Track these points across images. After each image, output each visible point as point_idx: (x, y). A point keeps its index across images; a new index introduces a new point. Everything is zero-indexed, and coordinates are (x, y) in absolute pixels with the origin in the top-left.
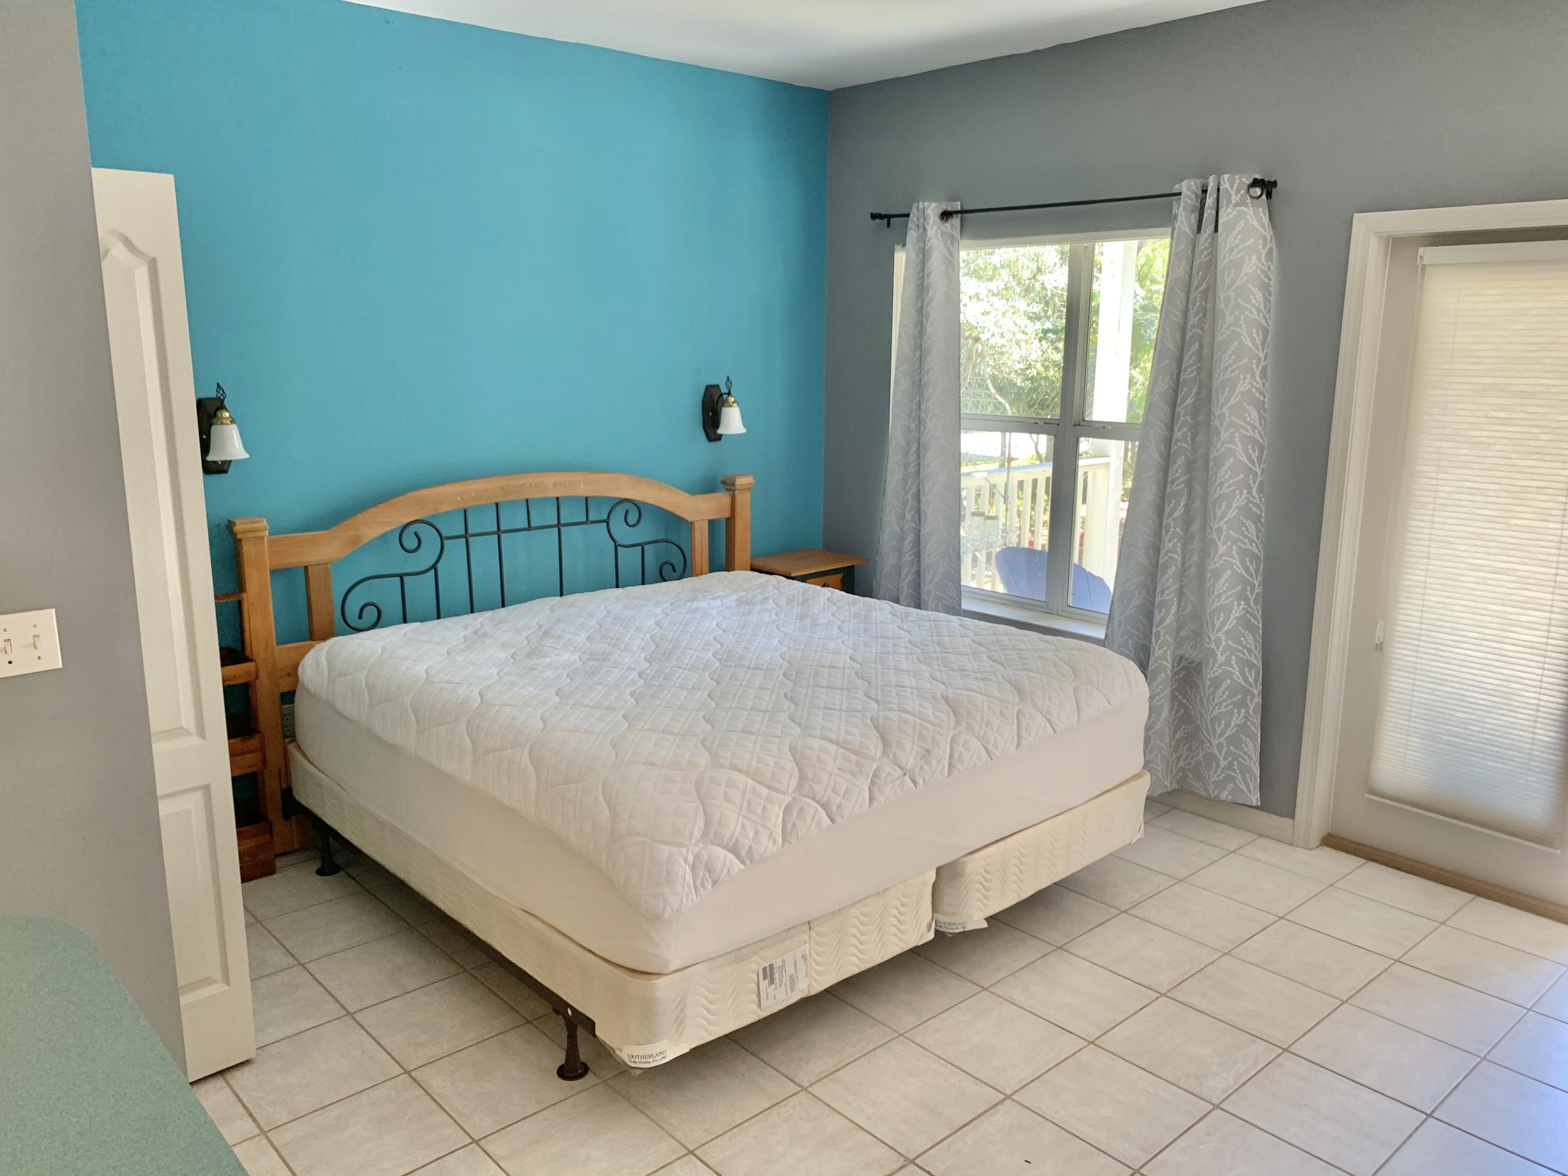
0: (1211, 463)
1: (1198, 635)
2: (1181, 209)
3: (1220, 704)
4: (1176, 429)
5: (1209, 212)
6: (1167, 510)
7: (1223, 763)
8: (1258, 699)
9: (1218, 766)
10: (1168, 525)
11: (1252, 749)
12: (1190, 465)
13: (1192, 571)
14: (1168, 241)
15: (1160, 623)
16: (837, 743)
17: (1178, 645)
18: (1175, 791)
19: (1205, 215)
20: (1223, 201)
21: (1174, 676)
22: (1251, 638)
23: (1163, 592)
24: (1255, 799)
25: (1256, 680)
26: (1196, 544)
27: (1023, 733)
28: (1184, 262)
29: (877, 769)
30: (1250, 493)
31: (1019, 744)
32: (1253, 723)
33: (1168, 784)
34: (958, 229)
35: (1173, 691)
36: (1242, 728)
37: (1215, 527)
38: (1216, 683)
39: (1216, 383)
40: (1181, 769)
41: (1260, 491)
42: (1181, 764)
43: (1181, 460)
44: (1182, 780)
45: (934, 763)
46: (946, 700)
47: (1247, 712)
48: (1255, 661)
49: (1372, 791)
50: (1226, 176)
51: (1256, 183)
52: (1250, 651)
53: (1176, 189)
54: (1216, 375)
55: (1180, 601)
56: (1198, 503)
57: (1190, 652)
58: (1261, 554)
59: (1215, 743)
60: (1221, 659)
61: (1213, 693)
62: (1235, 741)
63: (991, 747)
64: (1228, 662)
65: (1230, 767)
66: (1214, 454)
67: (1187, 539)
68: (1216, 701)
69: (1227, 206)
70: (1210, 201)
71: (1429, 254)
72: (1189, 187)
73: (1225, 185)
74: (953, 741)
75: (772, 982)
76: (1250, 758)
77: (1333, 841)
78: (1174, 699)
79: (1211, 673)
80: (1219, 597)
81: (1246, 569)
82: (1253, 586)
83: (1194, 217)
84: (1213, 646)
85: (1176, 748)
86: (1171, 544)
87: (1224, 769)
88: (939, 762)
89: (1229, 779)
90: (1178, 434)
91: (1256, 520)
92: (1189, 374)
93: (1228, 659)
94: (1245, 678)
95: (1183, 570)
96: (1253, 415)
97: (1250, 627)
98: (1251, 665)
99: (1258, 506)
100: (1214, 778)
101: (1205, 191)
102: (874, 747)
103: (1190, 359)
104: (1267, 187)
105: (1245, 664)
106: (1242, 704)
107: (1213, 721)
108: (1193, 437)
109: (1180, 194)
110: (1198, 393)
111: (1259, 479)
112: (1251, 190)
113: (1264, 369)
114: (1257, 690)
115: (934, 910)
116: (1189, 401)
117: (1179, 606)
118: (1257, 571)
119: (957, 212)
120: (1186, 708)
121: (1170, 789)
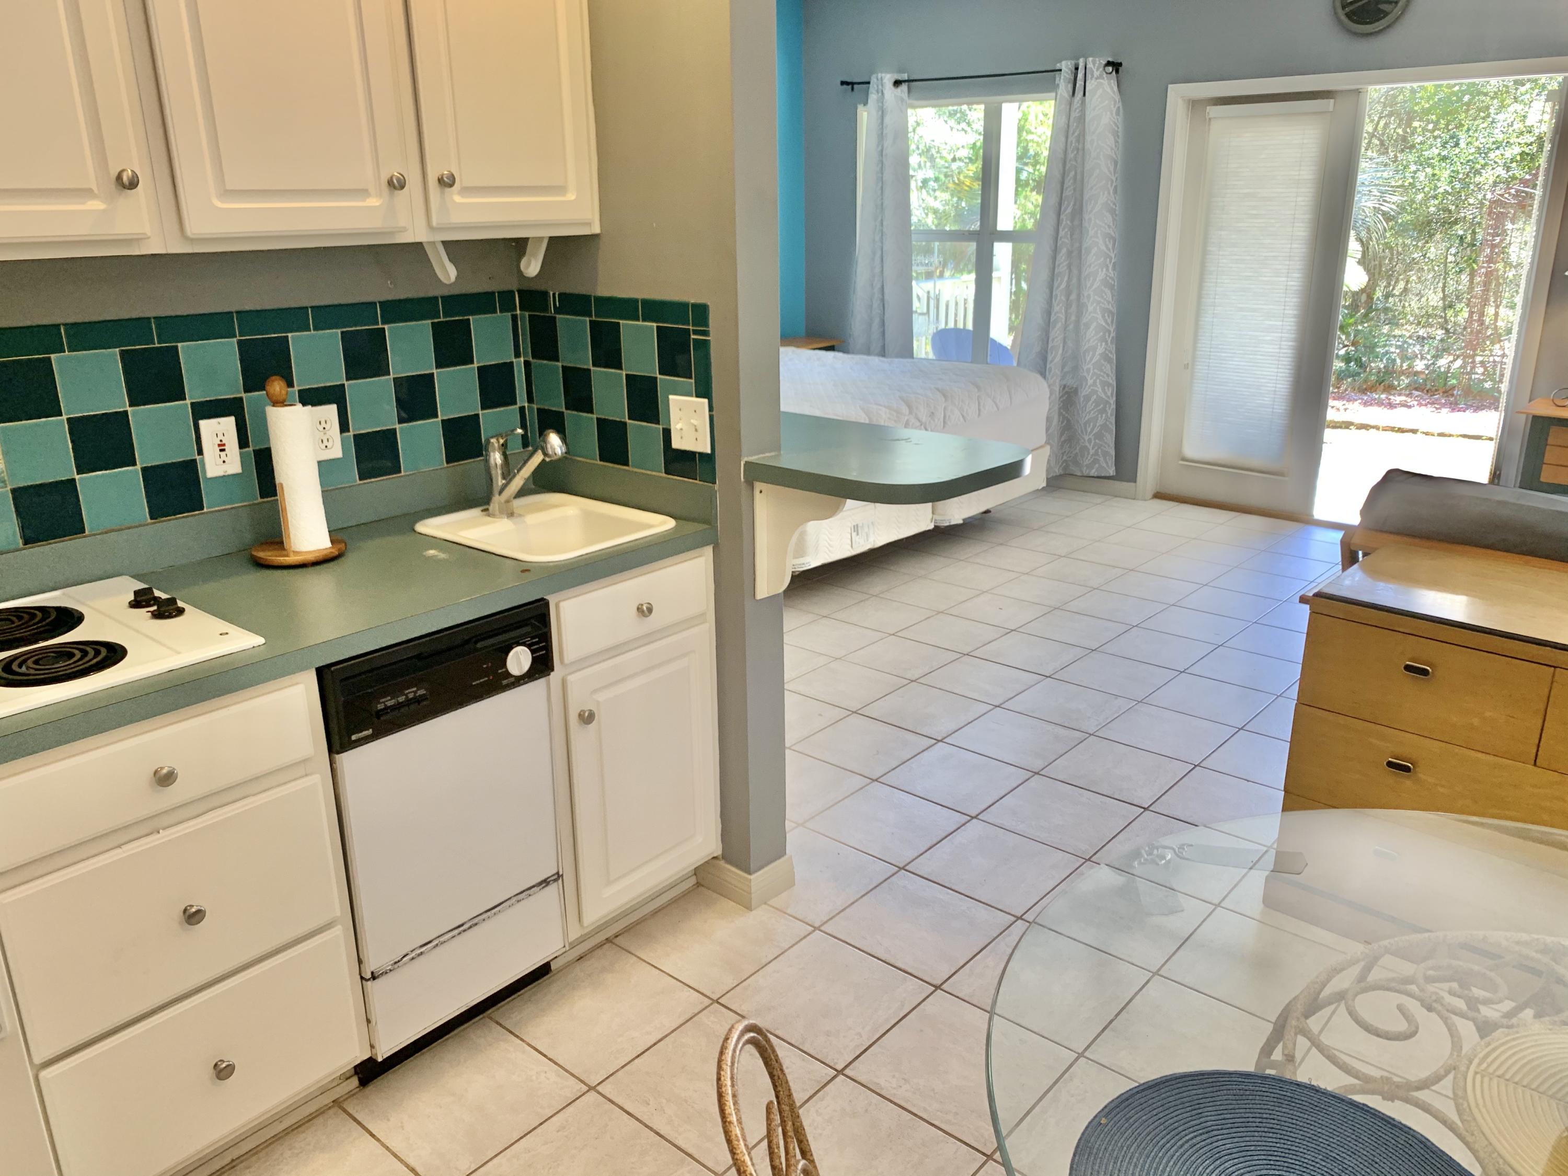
0: (1083, 251)
1: (1076, 368)
2: (1062, 81)
3: (1089, 412)
4: (1061, 229)
5: (1080, 83)
6: (1056, 284)
7: (1092, 452)
8: (1114, 406)
9: (1089, 453)
10: (1057, 295)
11: (1110, 439)
12: (1070, 253)
13: (1071, 327)
14: (1053, 102)
15: (1051, 362)
16: (885, 407)
17: (1063, 378)
18: (1060, 475)
19: (1077, 85)
20: (1089, 76)
21: (1060, 398)
22: (1108, 366)
23: (1053, 340)
24: (1112, 472)
25: (1112, 394)
26: (1074, 308)
27: (982, 408)
28: (1064, 117)
29: (907, 420)
30: (1107, 270)
31: (979, 415)
32: (1111, 423)
33: (1057, 471)
34: (906, 94)
35: (1060, 409)
36: (1104, 426)
37: (1086, 294)
38: (1087, 398)
39: (1086, 197)
40: (1065, 461)
41: (1114, 269)
42: (1065, 458)
43: (1064, 251)
44: (1065, 468)
45: (936, 420)
46: (938, 389)
47: (1107, 416)
48: (1111, 382)
49: (1184, 459)
50: (1091, 59)
51: (1109, 63)
52: (1108, 375)
53: (1058, 66)
54: (1085, 191)
55: (1064, 347)
56: (1074, 280)
57: (1070, 382)
58: (1114, 310)
59: (1086, 438)
60: (1090, 382)
61: (1085, 406)
62: (1099, 436)
63: (965, 414)
64: (1095, 383)
65: (1096, 453)
66: (1085, 246)
67: (1068, 306)
68: (1087, 410)
69: (1091, 78)
70: (1080, 75)
71: (1214, 111)
72: (1067, 66)
73: (1090, 65)
74: (945, 409)
75: (858, 534)
76: (1109, 446)
77: (1159, 496)
78: (1060, 414)
79: (1084, 392)
80: (1089, 340)
81: (1106, 321)
82: (1109, 332)
83: (1070, 86)
84: (1085, 374)
85: (1062, 446)
86: (1058, 308)
87: (1092, 455)
88: (939, 420)
89: (1095, 461)
90: (1062, 233)
91: (1111, 288)
92: (1068, 193)
93: (1095, 382)
94: (1105, 393)
95: (1065, 327)
96: (1109, 218)
97: (1109, 360)
98: (1109, 385)
99: (1113, 280)
100: (1087, 462)
101: (1077, 69)
102: (905, 410)
103: (1069, 182)
104: (1116, 66)
105: (1105, 384)
106: (1103, 411)
107: (1085, 424)
108: (1071, 236)
109: (1060, 70)
110: (1074, 205)
111: (1113, 261)
112: (1107, 68)
113: (1116, 187)
114: (1113, 401)
115: (933, 513)
116: (1069, 210)
117: (1063, 350)
118: (1112, 322)
119: (905, 81)
120: (1068, 421)
121: (1058, 474)
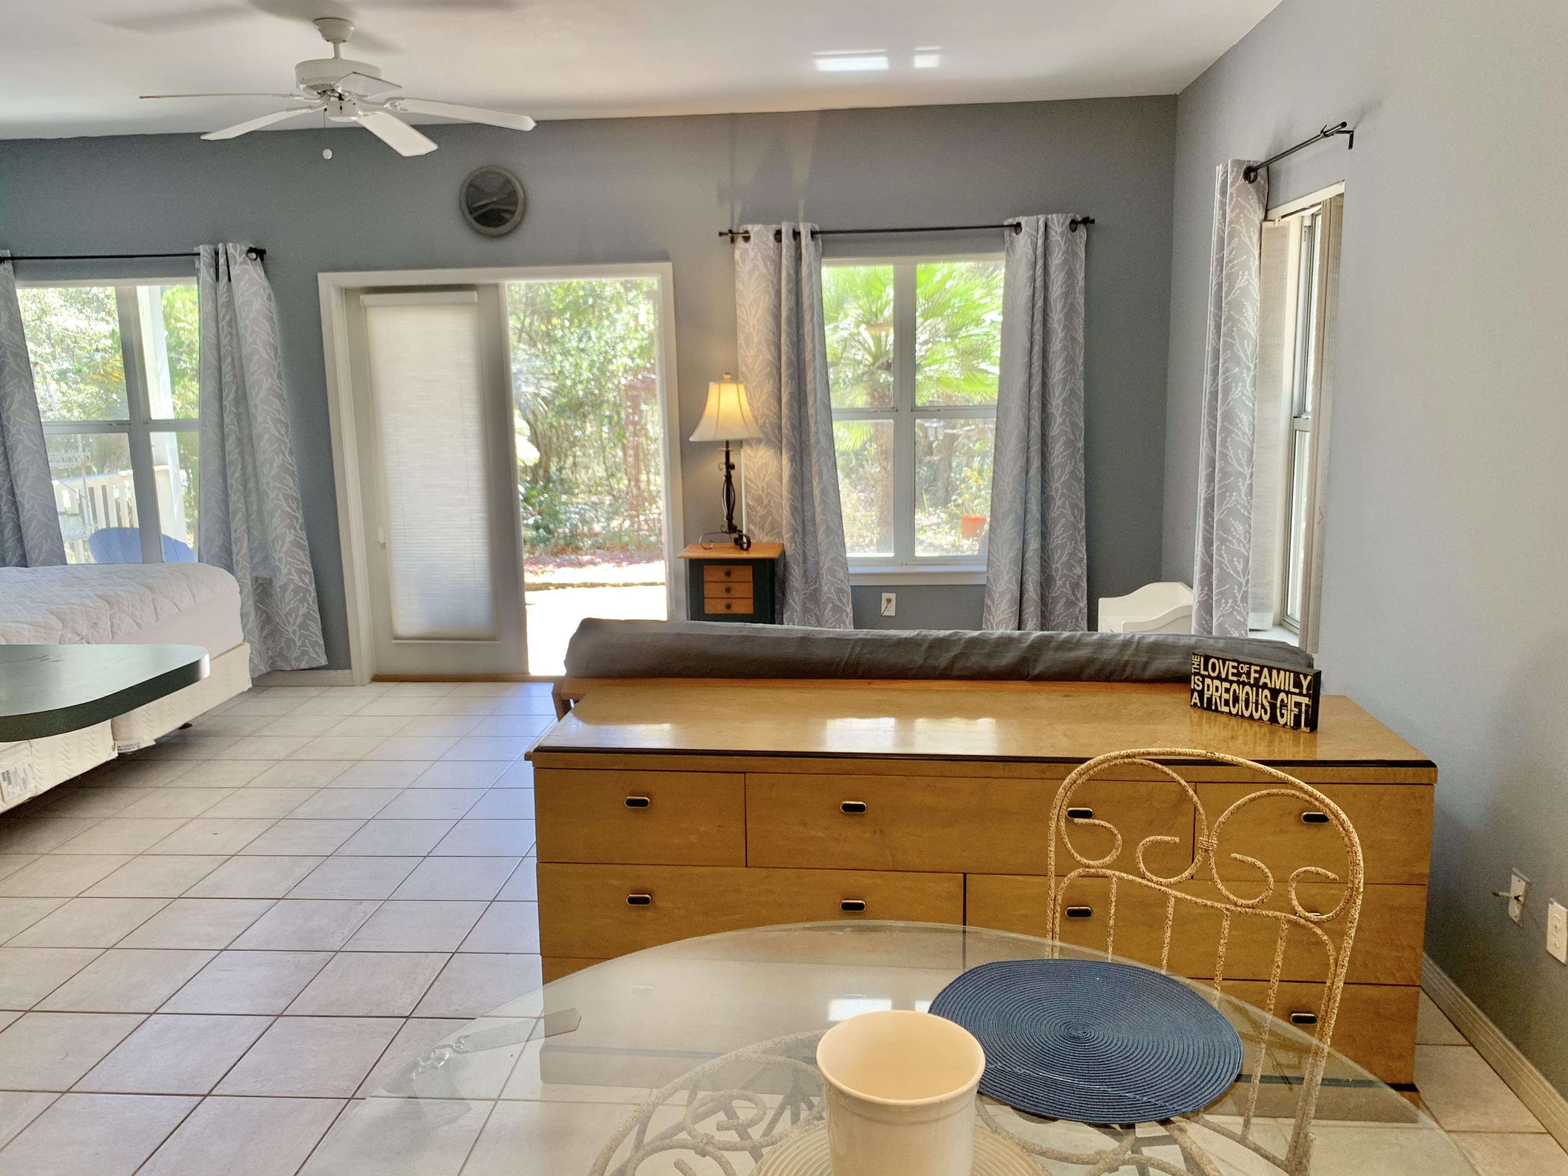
0: (254, 438)
1: (266, 559)
2: (202, 265)
3: (289, 603)
4: (225, 416)
5: (223, 268)
6: (229, 473)
7: (298, 643)
8: (314, 594)
9: (295, 645)
10: (232, 484)
11: (316, 628)
12: (240, 441)
13: (254, 516)
14: (196, 286)
15: (238, 553)
16: (28, 623)
17: (253, 569)
18: (268, 673)
19: (220, 270)
20: (231, 262)
21: (254, 591)
22: (301, 553)
23: (235, 531)
24: (323, 661)
25: (310, 582)
26: (253, 497)
27: (159, 611)
28: (210, 302)
29: (62, 635)
30: (284, 455)
31: (157, 618)
32: (314, 611)
33: (264, 669)
34: (12, 272)
35: (256, 602)
36: (307, 616)
37: (264, 481)
38: (284, 588)
39: (248, 384)
40: (271, 657)
41: (291, 453)
42: (270, 654)
43: (232, 438)
44: (273, 664)
45: (102, 632)
46: (99, 596)
47: (308, 604)
48: (307, 568)
49: (396, 638)
50: (230, 245)
51: (251, 250)
52: (303, 562)
53: (196, 250)
54: (247, 378)
55: (249, 537)
56: (250, 468)
57: (263, 573)
58: (298, 496)
59: (290, 630)
60: (284, 571)
61: (283, 596)
62: (303, 626)
63: (138, 620)
64: (290, 573)
65: (304, 645)
66: (255, 432)
67: (246, 494)
68: (286, 601)
69: (235, 263)
70: (222, 260)
71: (366, 299)
72: (205, 250)
73: (231, 251)
74: (111, 617)
75: (10, 783)
76: (315, 634)
77: (378, 678)
78: (256, 608)
79: (279, 582)
80: (276, 529)
81: (291, 507)
82: (297, 519)
83: (212, 271)
84: (278, 563)
85: (265, 642)
86: (235, 497)
87: (300, 647)
88: (105, 630)
89: (304, 653)
90: (227, 420)
91: (292, 474)
92: (227, 378)
93: (289, 570)
94: (302, 581)
95: (248, 516)
96: (277, 404)
97: (300, 547)
98: (306, 572)
99: (291, 465)
100: (294, 656)
101: (217, 253)
102: (56, 623)
103: (226, 368)
104: (260, 253)
105: (302, 572)
106: (303, 600)
107: (286, 616)
108: (239, 421)
109: (199, 254)
110: (237, 391)
111: (289, 446)
112: (250, 255)
113: (279, 372)
114: (312, 587)
115: (114, 739)
116: (232, 396)
117: (249, 540)
118: (298, 508)
119: (8, 258)
120: (267, 613)
121: (265, 672)
